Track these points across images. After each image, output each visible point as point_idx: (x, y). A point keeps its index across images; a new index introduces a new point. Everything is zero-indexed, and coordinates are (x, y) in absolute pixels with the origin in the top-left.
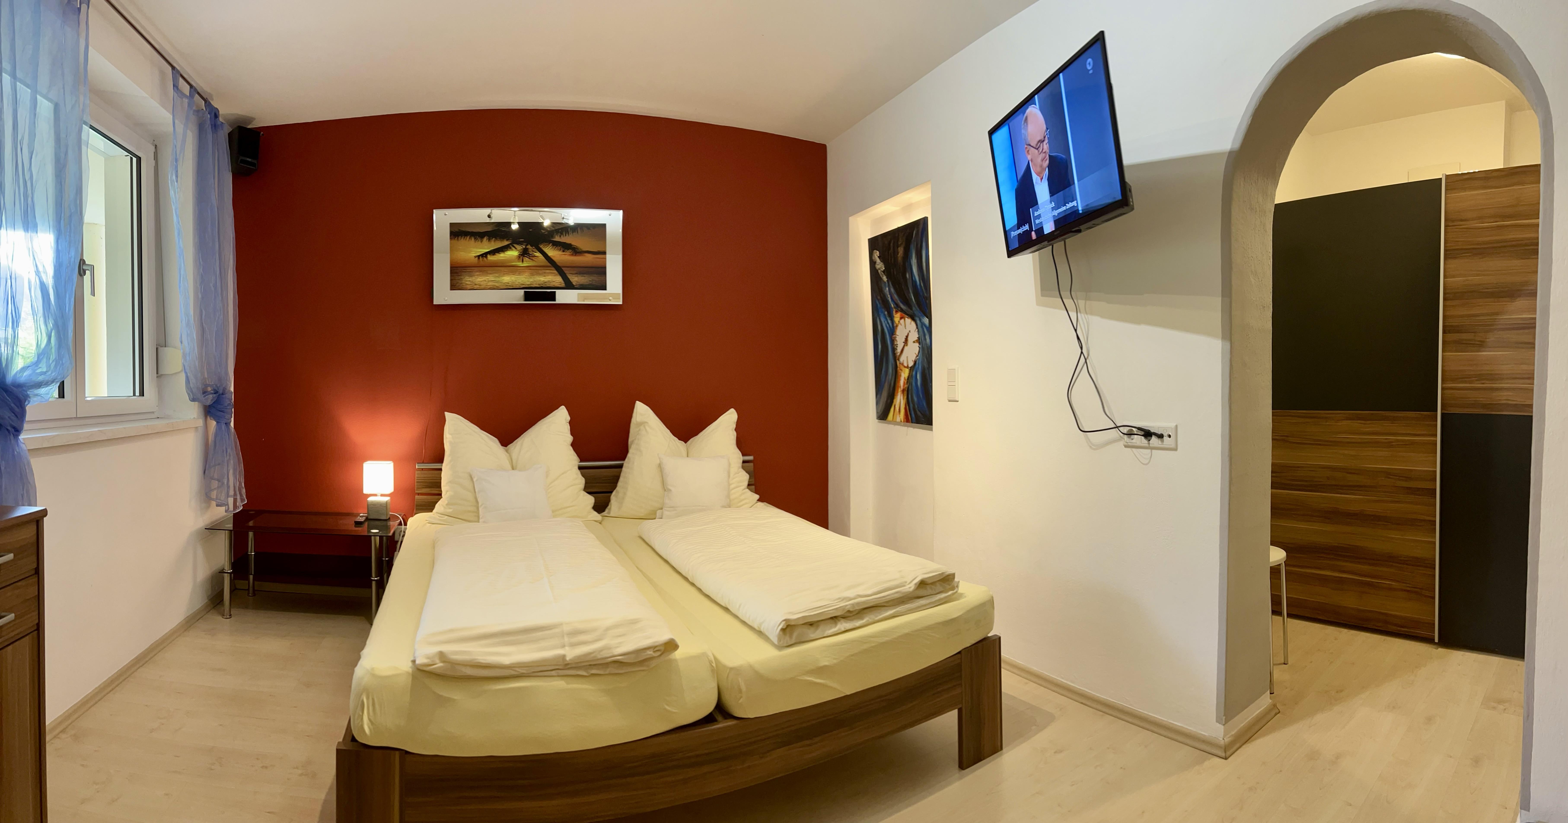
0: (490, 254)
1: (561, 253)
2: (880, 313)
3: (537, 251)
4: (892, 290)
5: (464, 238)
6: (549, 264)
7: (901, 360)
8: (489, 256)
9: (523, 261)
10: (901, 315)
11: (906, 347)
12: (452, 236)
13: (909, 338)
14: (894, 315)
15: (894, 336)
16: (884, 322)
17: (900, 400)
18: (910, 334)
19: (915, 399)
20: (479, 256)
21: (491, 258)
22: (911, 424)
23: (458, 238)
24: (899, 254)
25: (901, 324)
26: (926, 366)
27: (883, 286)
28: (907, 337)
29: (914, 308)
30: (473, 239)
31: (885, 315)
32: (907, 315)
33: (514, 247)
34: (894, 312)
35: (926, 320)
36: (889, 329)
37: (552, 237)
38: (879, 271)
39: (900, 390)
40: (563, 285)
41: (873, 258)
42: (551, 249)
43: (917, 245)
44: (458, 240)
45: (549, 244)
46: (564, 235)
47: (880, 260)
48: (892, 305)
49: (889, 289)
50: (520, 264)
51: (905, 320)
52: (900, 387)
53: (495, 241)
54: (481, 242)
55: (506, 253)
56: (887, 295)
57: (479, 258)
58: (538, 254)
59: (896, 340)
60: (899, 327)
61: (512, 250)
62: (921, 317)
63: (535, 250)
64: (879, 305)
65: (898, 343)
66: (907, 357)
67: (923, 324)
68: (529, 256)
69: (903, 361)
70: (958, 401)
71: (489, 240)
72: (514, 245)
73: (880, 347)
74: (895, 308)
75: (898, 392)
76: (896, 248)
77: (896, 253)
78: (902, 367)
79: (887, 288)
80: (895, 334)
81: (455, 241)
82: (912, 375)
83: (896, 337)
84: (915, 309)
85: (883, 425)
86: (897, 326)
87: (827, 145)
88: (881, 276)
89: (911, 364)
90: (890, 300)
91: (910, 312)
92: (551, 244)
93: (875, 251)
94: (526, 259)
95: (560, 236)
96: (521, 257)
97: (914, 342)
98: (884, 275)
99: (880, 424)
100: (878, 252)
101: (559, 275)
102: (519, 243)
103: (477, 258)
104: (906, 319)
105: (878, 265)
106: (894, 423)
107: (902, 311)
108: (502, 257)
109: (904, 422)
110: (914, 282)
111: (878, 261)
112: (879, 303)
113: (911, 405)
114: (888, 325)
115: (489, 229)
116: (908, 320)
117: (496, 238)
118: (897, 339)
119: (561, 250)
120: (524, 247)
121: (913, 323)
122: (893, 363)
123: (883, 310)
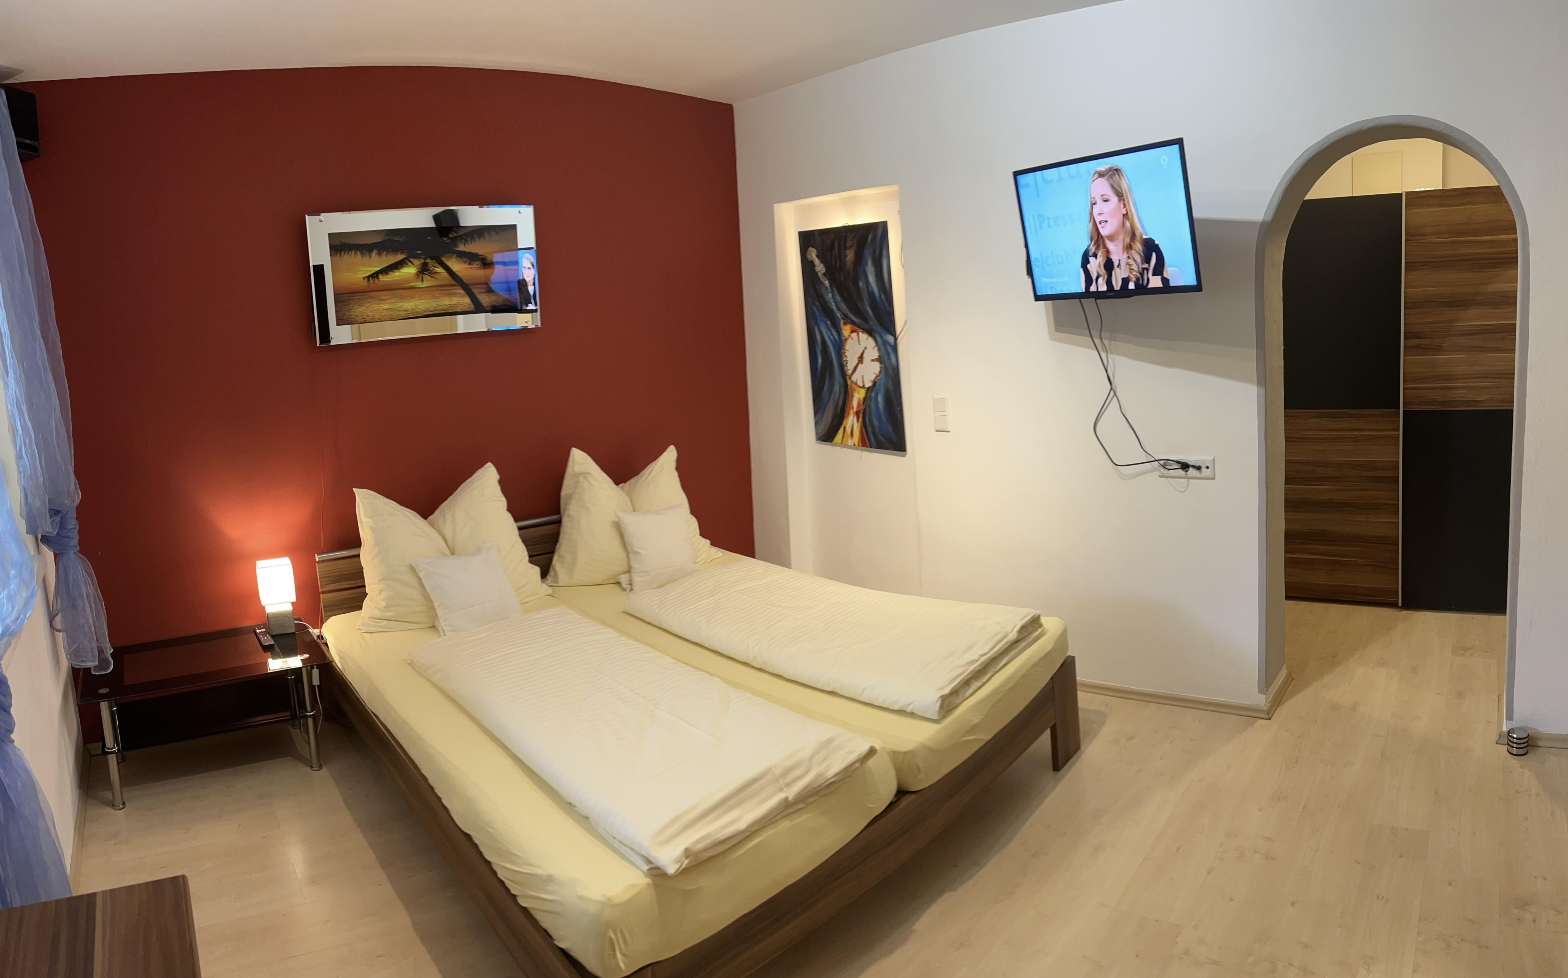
0: (382, 273)
1: (467, 266)
2: (819, 322)
3: (438, 266)
4: (838, 298)
5: (348, 253)
6: (454, 283)
7: (854, 378)
8: (380, 276)
9: (422, 280)
10: (852, 328)
11: (860, 365)
12: (332, 252)
13: (865, 356)
14: (842, 327)
15: (842, 351)
16: (825, 331)
17: (852, 422)
18: (866, 351)
19: (876, 423)
20: (368, 277)
21: (383, 278)
22: (869, 449)
23: (340, 254)
24: (848, 258)
25: (852, 339)
26: (891, 388)
27: (823, 290)
28: (862, 354)
29: (871, 323)
30: (359, 254)
31: (826, 324)
32: (861, 329)
33: (410, 262)
34: (842, 323)
35: (890, 339)
36: (834, 341)
37: (456, 245)
38: (819, 274)
39: (851, 412)
40: (472, 308)
41: (809, 257)
42: (456, 261)
43: (874, 252)
44: (341, 256)
45: (453, 255)
46: (469, 242)
47: (820, 260)
48: (839, 315)
49: (833, 296)
50: (419, 284)
51: (858, 334)
52: (853, 408)
53: (386, 256)
54: (370, 257)
55: (401, 271)
56: (831, 303)
57: (369, 280)
58: (440, 270)
59: (846, 356)
60: (849, 341)
61: (409, 266)
62: (883, 334)
63: (436, 265)
64: (817, 313)
65: (848, 359)
66: (863, 376)
67: (885, 343)
68: (429, 273)
69: (857, 380)
70: (949, 432)
71: (380, 254)
72: (411, 259)
73: (820, 360)
74: (842, 318)
75: (849, 414)
76: (842, 249)
77: (841, 256)
78: (854, 386)
79: (830, 295)
80: (843, 349)
81: (337, 258)
82: (870, 397)
83: (845, 353)
84: (874, 323)
85: (825, 447)
86: (846, 339)
87: (734, 106)
88: (822, 280)
89: (868, 384)
90: (835, 309)
91: (866, 326)
92: (455, 255)
93: (811, 249)
94: (426, 277)
95: (465, 244)
96: (421, 276)
97: (873, 360)
98: (826, 279)
99: (819, 445)
100: (814, 249)
101: (466, 296)
102: (417, 257)
103: (366, 280)
104: (860, 334)
105: (818, 266)
106: (843, 445)
107: (853, 323)
108: (396, 276)
109: (858, 446)
110: (871, 294)
111: (817, 261)
112: (818, 310)
113: (869, 429)
114: (832, 337)
115: (378, 239)
116: (863, 336)
117: (388, 252)
118: (847, 354)
119: (467, 263)
120: (423, 261)
121: (871, 340)
122: (842, 382)
123: (825, 319)
